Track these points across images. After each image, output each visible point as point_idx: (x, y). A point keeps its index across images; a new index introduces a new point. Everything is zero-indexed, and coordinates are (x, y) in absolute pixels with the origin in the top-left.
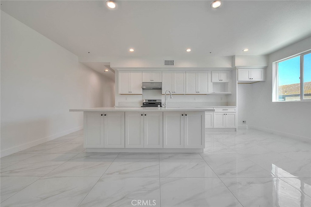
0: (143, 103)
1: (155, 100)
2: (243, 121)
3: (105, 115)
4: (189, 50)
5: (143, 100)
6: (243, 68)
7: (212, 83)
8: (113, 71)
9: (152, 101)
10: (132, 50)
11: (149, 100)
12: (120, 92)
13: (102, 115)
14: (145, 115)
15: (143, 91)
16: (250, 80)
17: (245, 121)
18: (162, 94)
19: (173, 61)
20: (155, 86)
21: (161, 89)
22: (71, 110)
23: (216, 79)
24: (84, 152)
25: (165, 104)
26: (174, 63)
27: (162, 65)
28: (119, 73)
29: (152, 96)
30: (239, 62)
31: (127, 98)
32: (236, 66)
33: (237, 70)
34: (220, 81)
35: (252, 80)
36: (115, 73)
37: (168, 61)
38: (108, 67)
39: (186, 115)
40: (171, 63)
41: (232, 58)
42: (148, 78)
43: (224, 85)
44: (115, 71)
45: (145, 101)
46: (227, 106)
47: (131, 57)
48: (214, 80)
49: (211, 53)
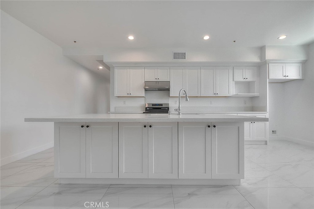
0: (146, 108)
1: (161, 105)
2: (273, 131)
3: (88, 126)
4: (206, 38)
5: (146, 104)
6: (275, 61)
7: (234, 82)
8: (107, 67)
9: (157, 105)
10: (131, 38)
11: (153, 105)
12: (117, 94)
13: (82, 126)
14: (150, 126)
15: (145, 93)
16: (284, 78)
17: (276, 131)
18: (170, 96)
19: (185, 54)
20: (160, 86)
21: (168, 90)
22: (27, 120)
23: (239, 77)
24: (56, 184)
25: (180, 110)
26: (186, 56)
28: (115, 70)
29: (156, 99)
30: (270, 54)
31: (125, 102)
32: (266, 59)
33: (267, 65)
34: (244, 80)
35: (287, 78)
36: (110, 71)
37: (179, 53)
38: (101, 62)
39: (214, 126)
40: (182, 56)
41: (262, 50)
42: (152, 75)
43: (248, 85)
44: (110, 68)
45: (148, 106)
46: (252, 111)
48: (237, 79)
49: (235, 41)
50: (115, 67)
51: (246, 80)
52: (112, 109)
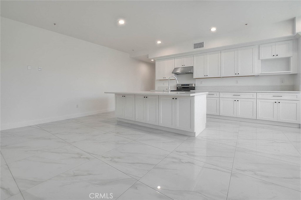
0: (177, 88)
1: (188, 85)
4: (214, 29)
7: (260, 61)
9: (185, 86)
10: (159, 42)
11: (182, 85)
12: (157, 78)
13: (123, 96)
18: (194, 78)
21: (192, 73)
23: (267, 53)
26: (204, 45)
27: (192, 49)
32: (296, 32)
34: (274, 57)
37: (198, 44)
39: (176, 99)
40: (201, 45)
41: (293, 22)
42: (179, 63)
45: (179, 85)
47: (161, 47)
48: (264, 56)
49: (246, 24)
50: (156, 61)
51: (276, 57)
52: (156, 89)
